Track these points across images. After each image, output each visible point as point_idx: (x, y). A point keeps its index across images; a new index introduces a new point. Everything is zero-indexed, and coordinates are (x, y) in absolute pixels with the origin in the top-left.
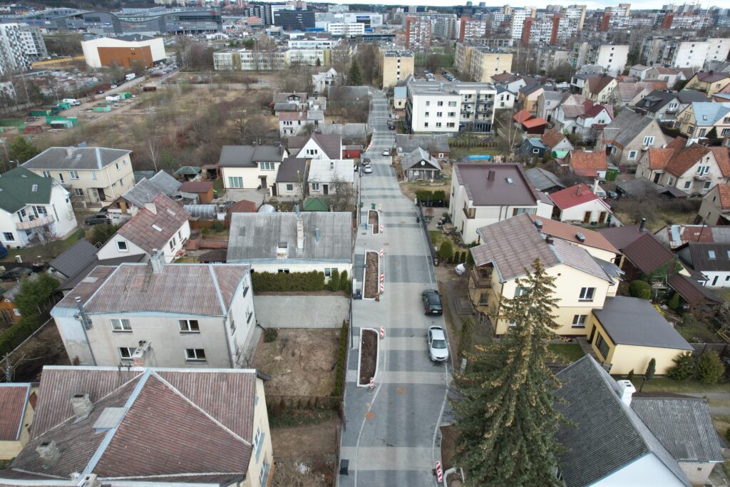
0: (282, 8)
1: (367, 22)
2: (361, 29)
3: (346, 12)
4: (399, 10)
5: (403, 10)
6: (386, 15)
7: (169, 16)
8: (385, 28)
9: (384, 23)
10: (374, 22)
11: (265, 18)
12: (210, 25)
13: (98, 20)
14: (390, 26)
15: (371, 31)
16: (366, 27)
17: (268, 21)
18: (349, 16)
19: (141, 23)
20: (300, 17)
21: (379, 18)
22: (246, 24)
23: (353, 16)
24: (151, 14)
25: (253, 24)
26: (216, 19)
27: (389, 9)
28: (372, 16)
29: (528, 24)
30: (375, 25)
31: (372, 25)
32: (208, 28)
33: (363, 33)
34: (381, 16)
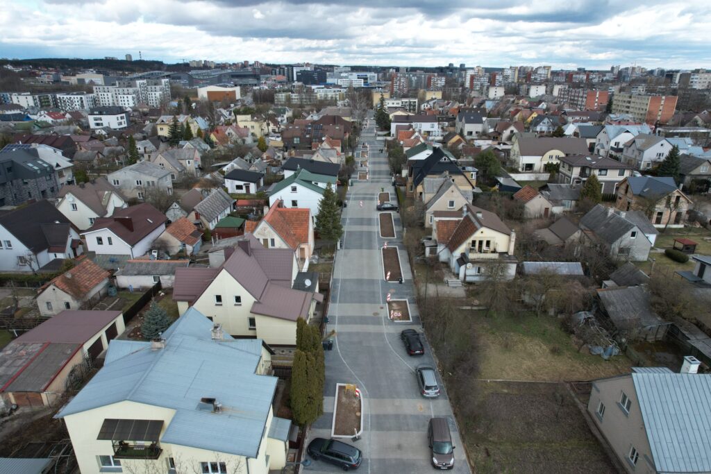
0: (302, 69)
1: (366, 79)
2: (361, 83)
3: (350, 72)
4: (391, 70)
5: (394, 70)
6: (381, 75)
7: (225, 75)
8: (378, 84)
9: (378, 80)
10: (370, 79)
11: (288, 77)
12: (251, 81)
13: (179, 78)
14: (383, 82)
15: (368, 85)
16: (364, 82)
17: (291, 78)
18: (351, 75)
19: (206, 80)
20: (315, 75)
21: (374, 77)
22: (275, 80)
23: (355, 75)
24: (213, 74)
25: (280, 80)
26: (256, 77)
27: (383, 70)
28: (369, 75)
29: (472, 78)
30: (371, 82)
31: (369, 81)
32: (250, 82)
33: (363, 86)
34: (376, 75)
